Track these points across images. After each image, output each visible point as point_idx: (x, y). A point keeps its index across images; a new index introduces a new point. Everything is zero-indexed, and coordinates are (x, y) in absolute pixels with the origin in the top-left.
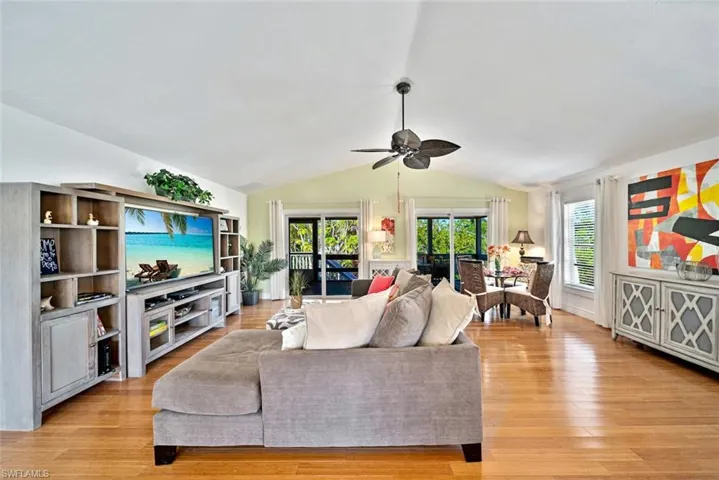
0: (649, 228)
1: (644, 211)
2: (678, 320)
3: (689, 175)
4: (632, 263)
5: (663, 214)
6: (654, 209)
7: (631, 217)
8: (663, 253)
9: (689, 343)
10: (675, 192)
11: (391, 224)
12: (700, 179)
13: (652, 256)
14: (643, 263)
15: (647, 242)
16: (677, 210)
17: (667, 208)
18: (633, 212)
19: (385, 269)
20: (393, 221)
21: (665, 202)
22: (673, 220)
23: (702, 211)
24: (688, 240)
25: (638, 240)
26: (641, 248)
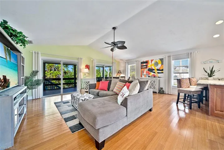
0: (144, 70)
1: (143, 67)
2: (151, 85)
3: (150, 61)
4: (141, 77)
5: (146, 68)
6: (145, 67)
7: (141, 68)
8: (146, 74)
9: (152, 88)
10: (148, 64)
11: (88, 67)
12: (151, 62)
13: (145, 75)
14: (143, 76)
15: (144, 73)
16: (148, 67)
17: (147, 67)
18: (142, 67)
19: (88, 81)
20: (89, 66)
21: (146, 66)
22: (148, 69)
23: (152, 67)
24: (150, 72)
25: (142, 72)
26: (143, 74)
